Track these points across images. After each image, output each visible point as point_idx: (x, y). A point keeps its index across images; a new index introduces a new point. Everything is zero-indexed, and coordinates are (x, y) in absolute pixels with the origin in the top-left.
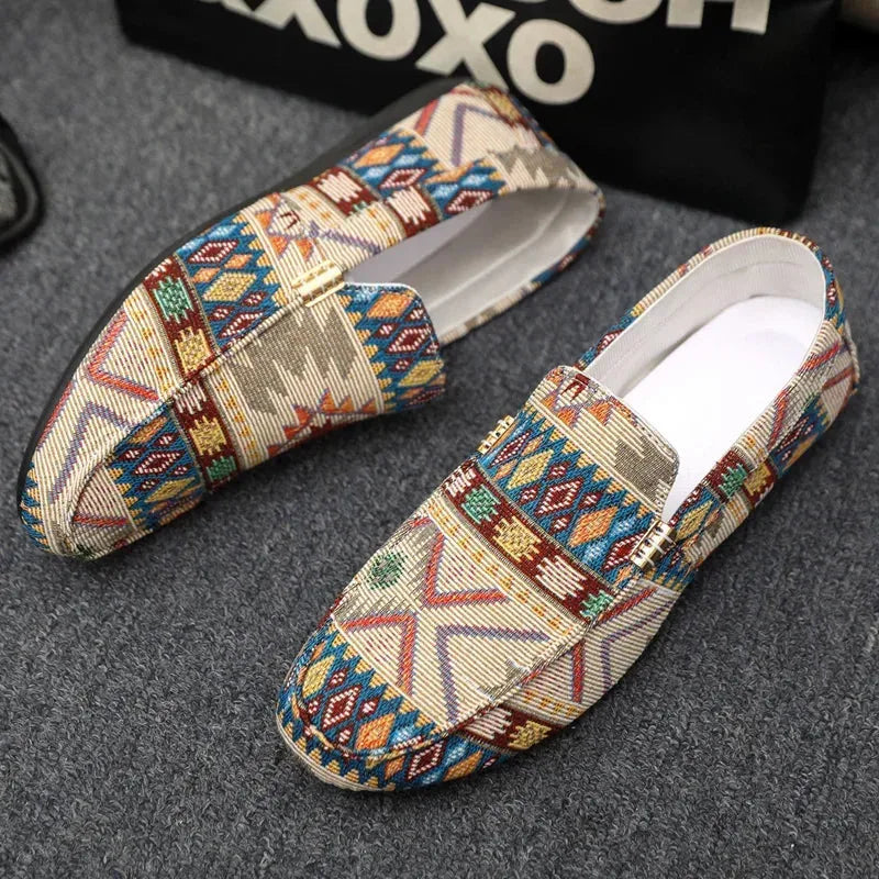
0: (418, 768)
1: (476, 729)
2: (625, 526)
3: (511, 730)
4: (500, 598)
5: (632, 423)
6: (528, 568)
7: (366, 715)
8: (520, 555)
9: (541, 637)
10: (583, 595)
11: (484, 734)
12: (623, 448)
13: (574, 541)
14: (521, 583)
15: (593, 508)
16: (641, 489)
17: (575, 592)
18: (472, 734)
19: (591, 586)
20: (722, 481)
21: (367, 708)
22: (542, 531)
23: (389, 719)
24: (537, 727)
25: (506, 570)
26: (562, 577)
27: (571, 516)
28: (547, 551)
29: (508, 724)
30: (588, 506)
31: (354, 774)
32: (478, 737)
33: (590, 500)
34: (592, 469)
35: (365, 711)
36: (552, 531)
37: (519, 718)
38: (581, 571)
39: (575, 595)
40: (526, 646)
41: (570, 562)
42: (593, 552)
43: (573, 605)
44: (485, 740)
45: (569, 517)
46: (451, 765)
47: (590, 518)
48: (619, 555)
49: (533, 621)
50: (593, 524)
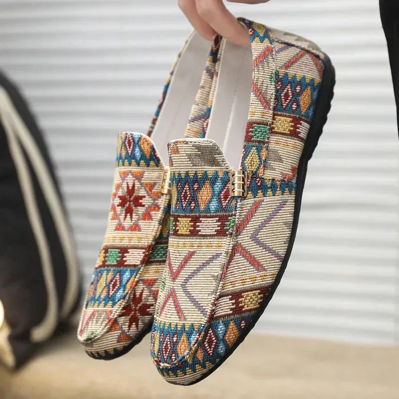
0: (210, 348)
1: (220, 313)
2: (218, 185)
3: (237, 303)
4: (192, 254)
5: (186, 144)
6: (194, 233)
7: (176, 342)
8: (188, 231)
9: (218, 255)
10: (223, 226)
11: (226, 313)
12: (189, 156)
13: (202, 207)
14: (195, 241)
15: (199, 189)
16: (212, 166)
17: (218, 227)
18: (221, 317)
19: (223, 220)
20: (252, 137)
21: (175, 339)
22: (188, 214)
23: (184, 337)
24: (251, 294)
25: (188, 241)
26: (209, 226)
27: (194, 199)
28: (195, 220)
29: (234, 301)
30: (197, 190)
31: (188, 370)
33: (196, 186)
34: (187, 173)
35: (175, 341)
36: (192, 211)
37: (236, 296)
38: (213, 217)
39: (219, 228)
40: (215, 264)
41: (207, 217)
42: (214, 205)
43: (221, 233)
44: (229, 315)
45: (194, 200)
46: (224, 337)
47: (201, 193)
48: (226, 198)
49: (210, 252)
50: (205, 194)
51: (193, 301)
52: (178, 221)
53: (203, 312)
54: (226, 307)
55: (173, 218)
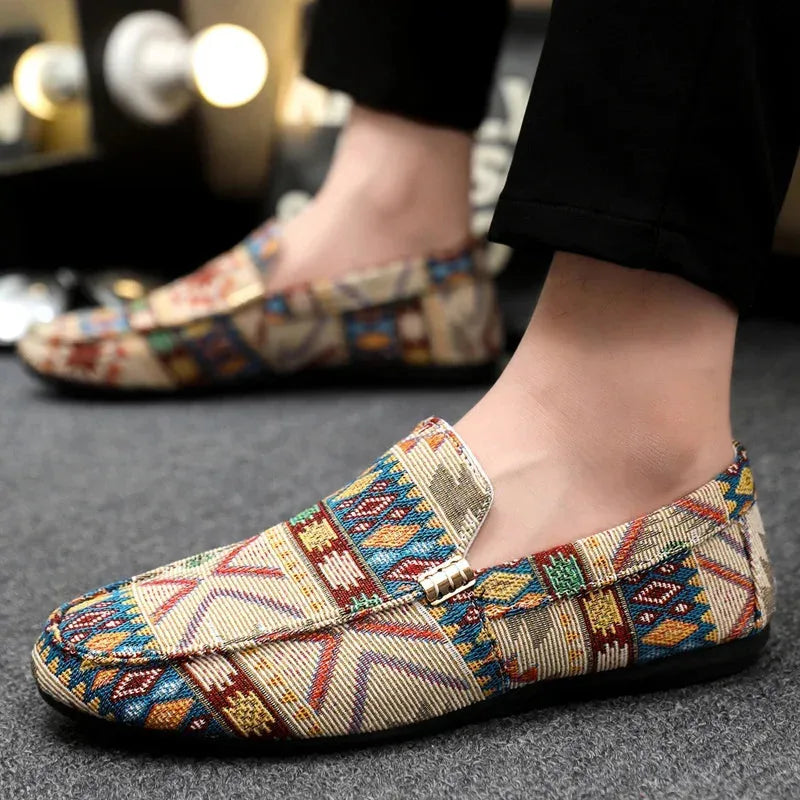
0: (126, 688)
1: (197, 670)
2: (423, 548)
3: (230, 691)
4: (277, 574)
5: (458, 451)
6: (315, 558)
7: (107, 628)
8: (314, 546)
9: (298, 613)
10: (356, 592)
11: (202, 680)
12: (442, 471)
13: (366, 543)
14: (304, 566)
15: (397, 521)
16: (448, 517)
17: (349, 586)
18: (191, 675)
19: (367, 586)
20: (549, 563)
21: (112, 624)
22: (342, 529)
23: (121, 636)
24: (260, 706)
25: (296, 556)
26: (342, 570)
27: (373, 523)
28: (339, 545)
29: (230, 683)
30: (393, 518)
31: (67, 674)
32: (195, 681)
33: (398, 513)
34: (410, 487)
35: (108, 625)
36: (351, 531)
37: (243, 683)
38: (362, 569)
39: (347, 589)
40: (280, 618)
41: (355, 558)
42: (382, 559)
43: (341, 596)
44: (201, 688)
45: (372, 523)
46: (157, 700)
47: (392, 528)
48: (406, 572)
49: (297, 598)
50: (393, 535)
51: (197, 619)
52: (320, 522)
53: (185, 642)
54: (213, 674)
55: (318, 511)
